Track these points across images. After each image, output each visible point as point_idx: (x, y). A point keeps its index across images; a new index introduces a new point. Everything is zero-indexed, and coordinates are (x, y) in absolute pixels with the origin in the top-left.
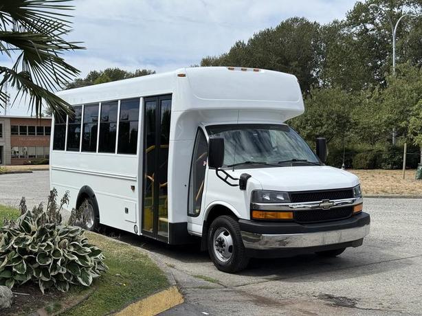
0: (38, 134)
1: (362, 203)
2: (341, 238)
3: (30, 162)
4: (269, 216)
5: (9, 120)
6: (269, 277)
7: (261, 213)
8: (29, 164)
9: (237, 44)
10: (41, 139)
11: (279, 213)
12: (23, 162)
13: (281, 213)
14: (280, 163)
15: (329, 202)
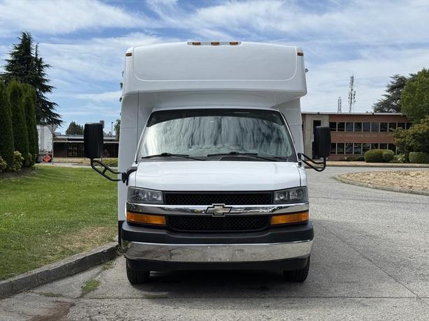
0: (356, 131)
3: (346, 158)
5: (328, 117)
8: (345, 160)
10: (359, 136)
12: (339, 158)
13: (152, 217)
14: (208, 156)
15: (224, 207)
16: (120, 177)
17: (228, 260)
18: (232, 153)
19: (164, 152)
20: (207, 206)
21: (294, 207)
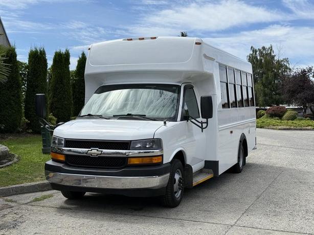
14: (114, 116)
15: (97, 151)
18: (128, 115)
20: (88, 149)
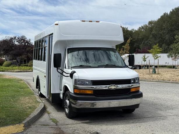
1: (139, 87)
2: (120, 104)
4: (82, 92)
6: (82, 121)
7: (78, 90)
9: (164, 14)
11: (86, 90)
13: (87, 91)
14: (98, 66)
15: (115, 86)
16: (69, 75)
17: (118, 106)
19: (80, 65)
20: (109, 86)
21: (135, 85)
